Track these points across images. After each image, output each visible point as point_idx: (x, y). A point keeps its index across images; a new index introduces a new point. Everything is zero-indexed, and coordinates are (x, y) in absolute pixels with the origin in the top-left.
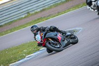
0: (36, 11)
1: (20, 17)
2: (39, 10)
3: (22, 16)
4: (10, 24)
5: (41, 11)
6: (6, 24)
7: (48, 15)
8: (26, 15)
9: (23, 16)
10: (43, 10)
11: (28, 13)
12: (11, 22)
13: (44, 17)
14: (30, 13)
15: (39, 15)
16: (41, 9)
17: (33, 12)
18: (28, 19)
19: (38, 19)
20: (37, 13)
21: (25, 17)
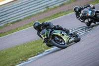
0: (55, 6)
1: (39, 11)
2: (58, 5)
3: (41, 11)
4: (29, 19)
5: (61, 6)
6: (25, 18)
7: (67, 10)
8: (46, 9)
9: (43, 11)
10: (63, 5)
11: (47, 7)
12: (31, 16)
13: (64, 12)
14: (49, 7)
15: (58, 10)
16: (61, 3)
17: (52, 7)
18: (47, 14)
19: (57, 14)
20: (56, 7)
21: (44, 12)
